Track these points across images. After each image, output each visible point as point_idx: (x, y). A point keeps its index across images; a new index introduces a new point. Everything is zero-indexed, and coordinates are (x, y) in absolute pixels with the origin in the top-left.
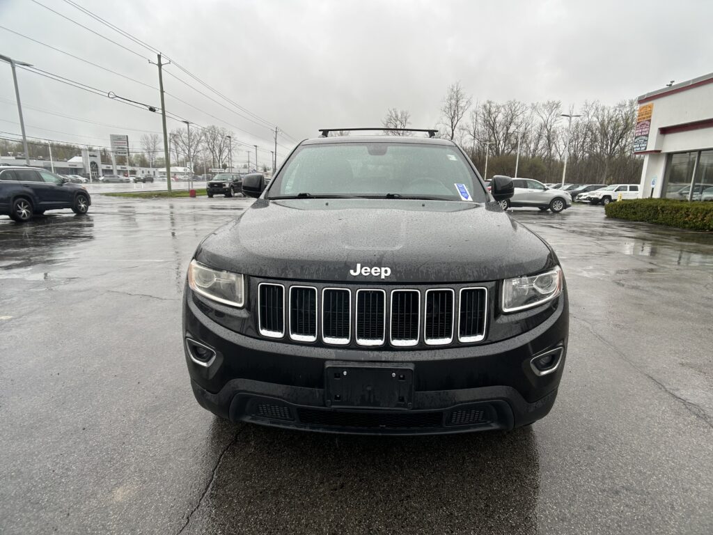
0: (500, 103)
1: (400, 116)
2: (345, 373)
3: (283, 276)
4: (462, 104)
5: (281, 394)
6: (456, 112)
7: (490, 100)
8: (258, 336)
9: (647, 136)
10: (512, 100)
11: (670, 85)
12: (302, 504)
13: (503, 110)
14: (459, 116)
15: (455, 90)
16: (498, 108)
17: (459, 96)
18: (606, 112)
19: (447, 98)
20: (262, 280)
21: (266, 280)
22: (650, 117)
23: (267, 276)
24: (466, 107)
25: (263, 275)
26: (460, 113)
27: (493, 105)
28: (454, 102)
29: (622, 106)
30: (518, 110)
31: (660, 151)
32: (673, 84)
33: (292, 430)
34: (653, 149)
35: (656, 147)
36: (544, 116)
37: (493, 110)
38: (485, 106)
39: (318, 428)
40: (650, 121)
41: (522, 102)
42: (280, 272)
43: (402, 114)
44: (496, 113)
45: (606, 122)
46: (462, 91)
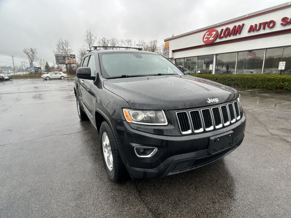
0: (108, 39)
1: (64, 42)
2: (218, 139)
3: (185, 108)
4: (93, 38)
5: (193, 156)
6: (91, 42)
7: (104, 38)
8: (181, 135)
9: (169, 53)
10: (113, 38)
11: (173, 36)
12: (192, 199)
13: (110, 42)
14: (93, 43)
15: (89, 32)
16: (108, 41)
17: (91, 35)
18: (145, 44)
19: (86, 35)
20: (177, 111)
21: (178, 111)
22: (169, 46)
23: (178, 109)
24: (95, 40)
25: (176, 109)
26: (93, 42)
27: (105, 39)
28: (89, 37)
29: (151, 42)
30: (116, 42)
31: (173, 58)
32: (174, 36)
33: (189, 171)
34: (171, 57)
35: (172, 57)
36: (126, 45)
37: (106, 42)
38: (102, 40)
39: (198, 166)
40: (169, 48)
41: (117, 39)
42: (183, 106)
43: (65, 41)
44: (108, 43)
45: (146, 48)
46: (92, 33)
